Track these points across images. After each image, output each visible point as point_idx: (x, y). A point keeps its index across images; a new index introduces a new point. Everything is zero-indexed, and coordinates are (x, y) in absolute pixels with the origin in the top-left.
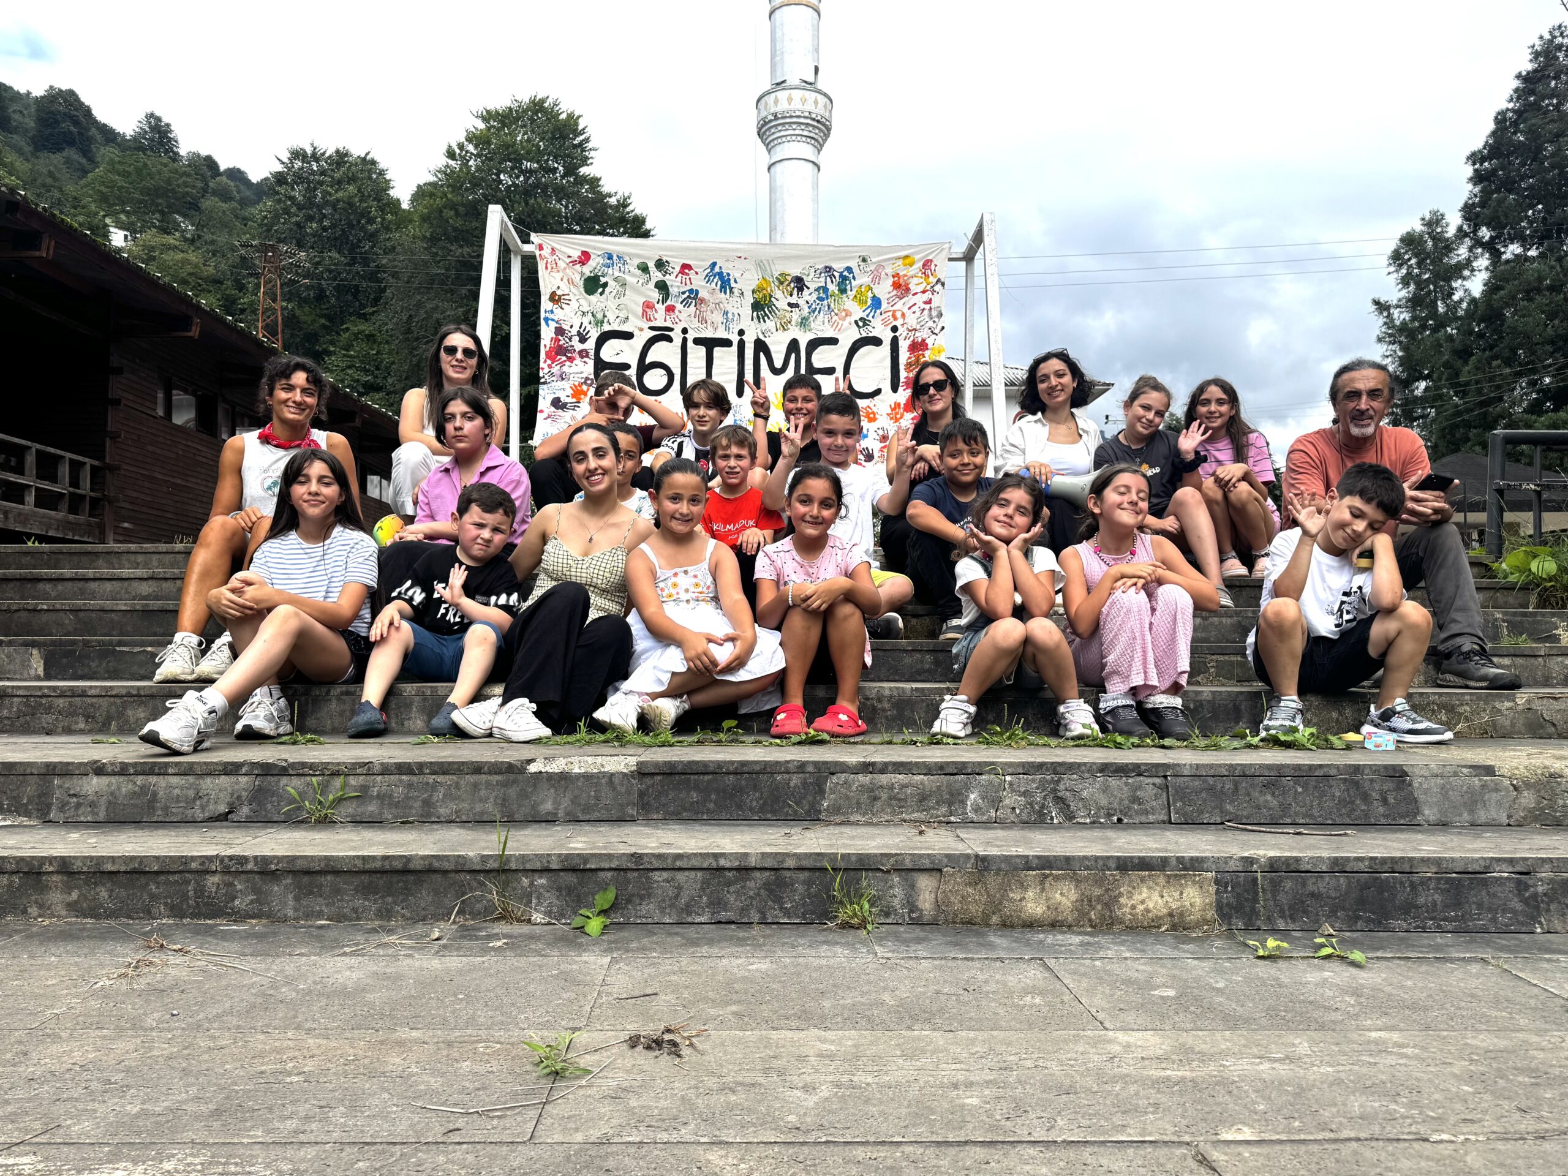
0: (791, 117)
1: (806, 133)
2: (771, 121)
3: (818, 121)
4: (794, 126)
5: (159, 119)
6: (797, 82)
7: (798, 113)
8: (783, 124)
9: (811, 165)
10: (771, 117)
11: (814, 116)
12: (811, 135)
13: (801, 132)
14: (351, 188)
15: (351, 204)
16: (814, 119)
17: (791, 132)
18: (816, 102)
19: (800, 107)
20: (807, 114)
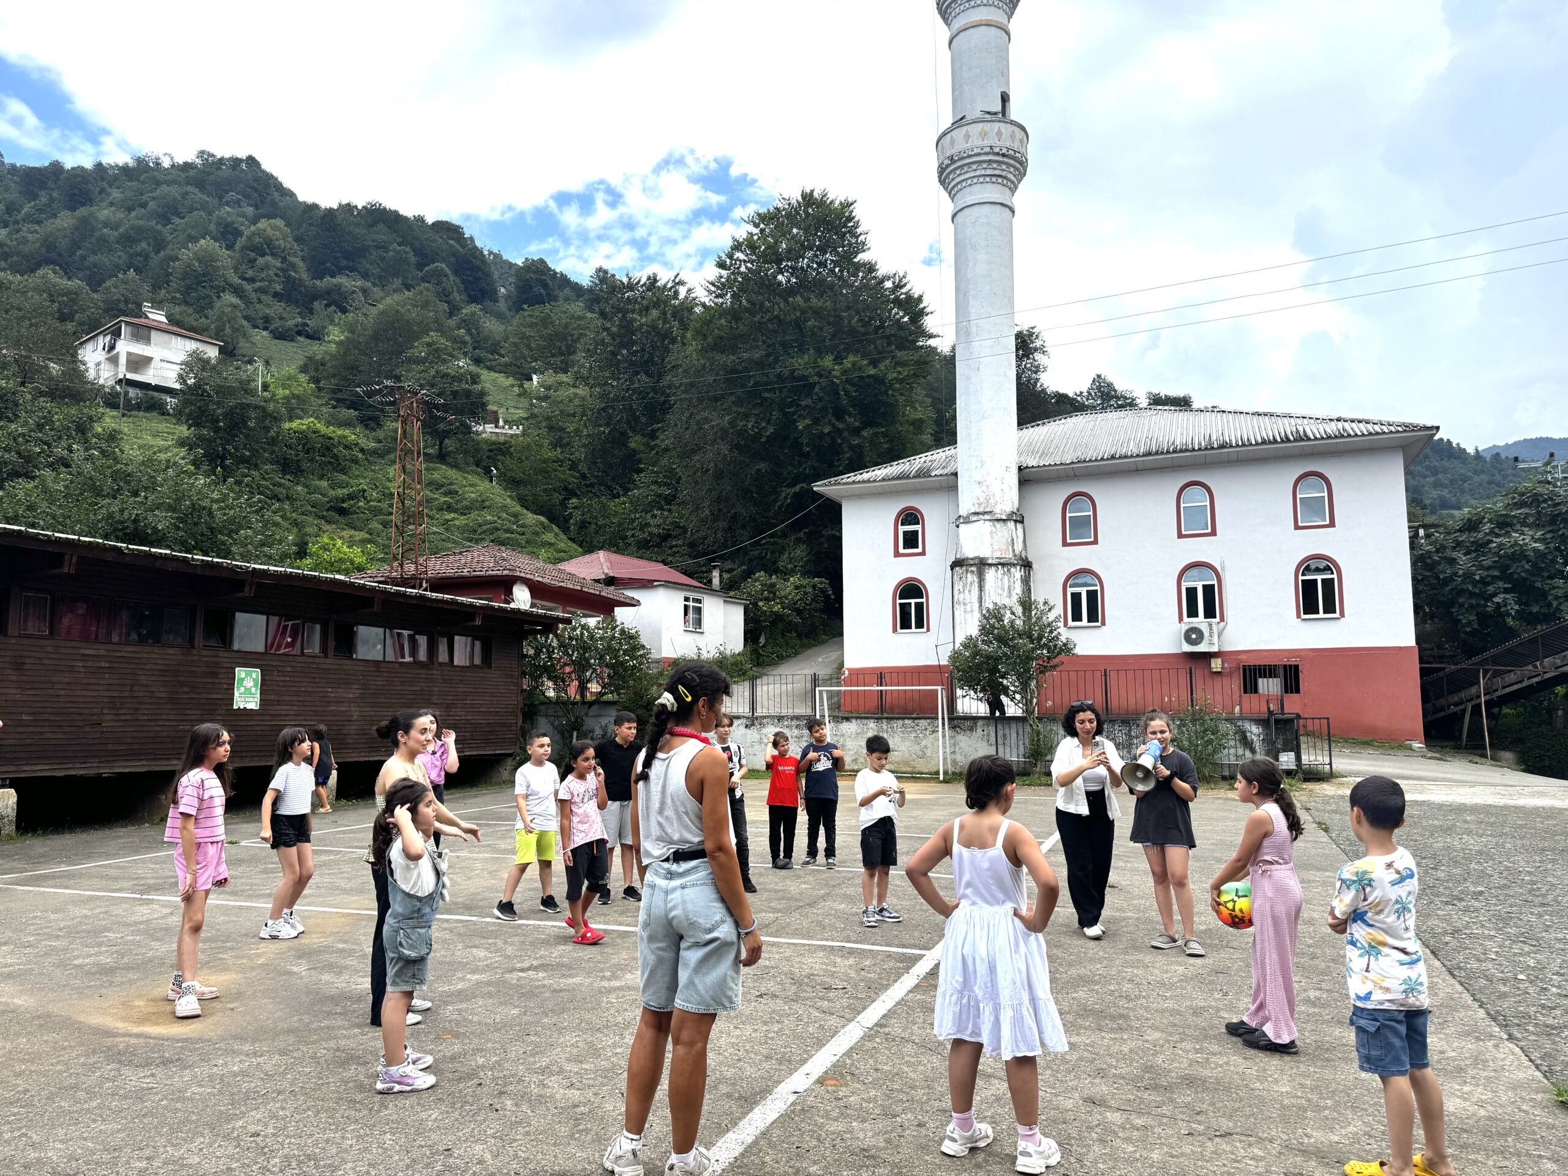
0: (970, 156)
1: (989, 172)
2: (948, 166)
3: (1004, 155)
4: (974, 167)
5: (606, 272)
6: (978, 114)
7: (976, 151)
8: (961, 167)
9: (998, 207)
10: (947, 162)
11: (997, 150)
12: (997, 172)
13: (983, 172)
14: (655, 313)
15: (654, 327)
16: (998, 154)
17: (973, 174)
18: (999, 134)
19: (980, 143)
20: (988, 150)
